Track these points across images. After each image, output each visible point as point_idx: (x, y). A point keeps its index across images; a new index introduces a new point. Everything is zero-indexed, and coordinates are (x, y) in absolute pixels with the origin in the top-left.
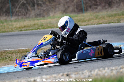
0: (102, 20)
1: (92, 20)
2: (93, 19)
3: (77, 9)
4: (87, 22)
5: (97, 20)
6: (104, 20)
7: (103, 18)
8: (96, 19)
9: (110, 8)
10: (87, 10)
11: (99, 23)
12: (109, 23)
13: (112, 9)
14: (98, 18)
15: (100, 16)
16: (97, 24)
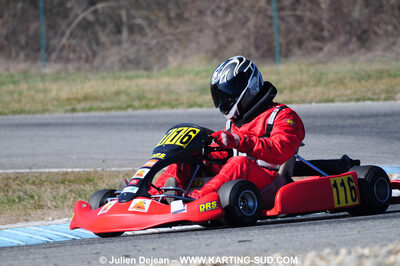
0: (334, 88)
1: (304, 89)
2: (307, 85)
3: (257, 48)
4: (286, 92)
5: (319, 89)
6: (341, 90)
7: (341, 81)
8: (316, 85)
9: (363, 51)
10: (286, 54)
11: (326, 97)
12: (358, 100)
13: (370, 55)
14: (324, 81)
15: (331, 76)
16: (320, 102)
